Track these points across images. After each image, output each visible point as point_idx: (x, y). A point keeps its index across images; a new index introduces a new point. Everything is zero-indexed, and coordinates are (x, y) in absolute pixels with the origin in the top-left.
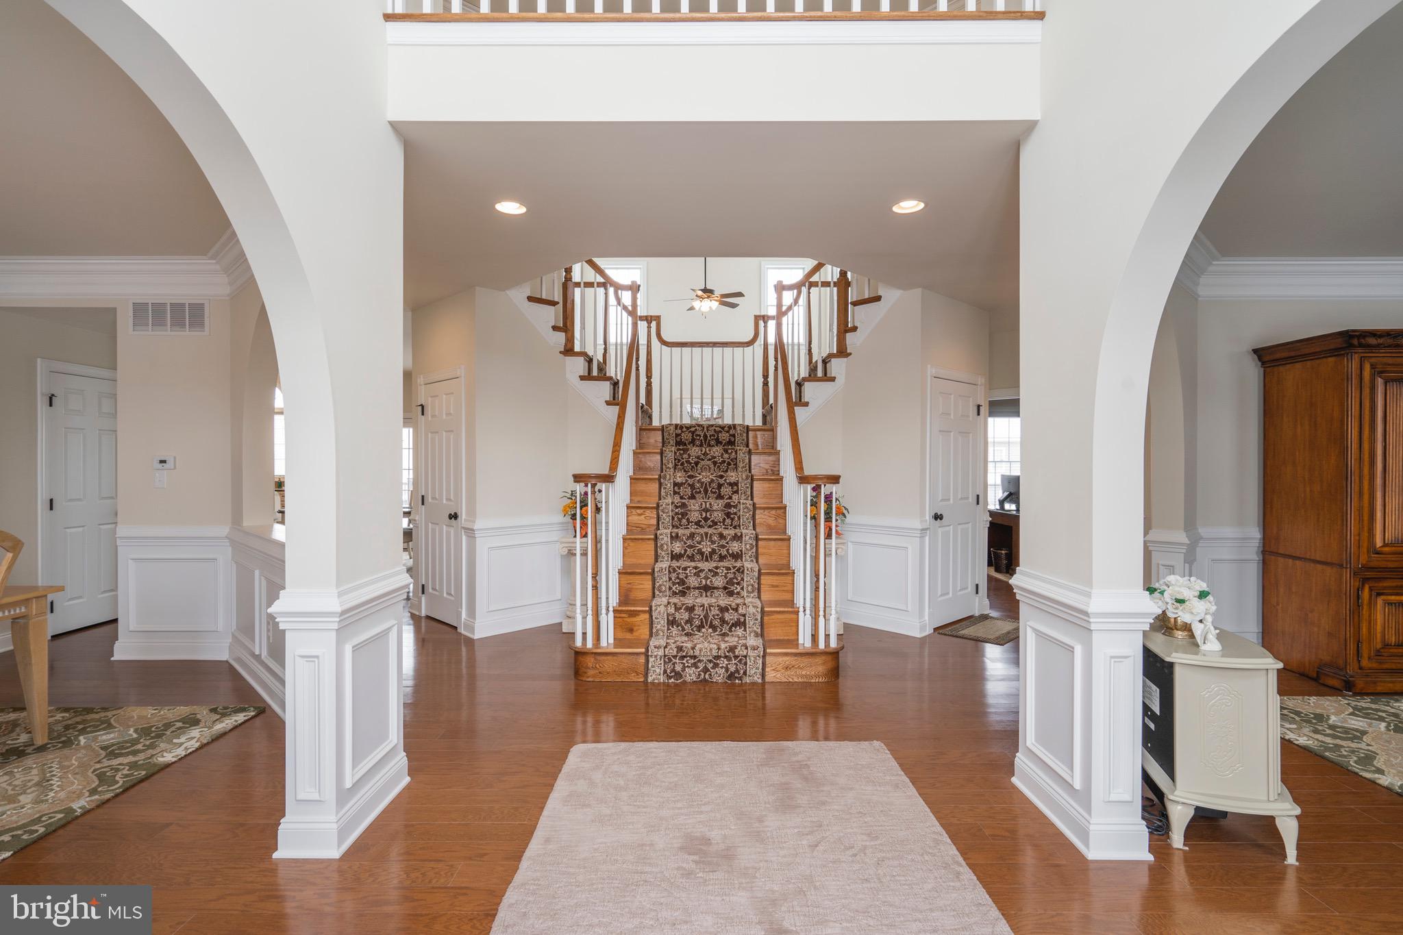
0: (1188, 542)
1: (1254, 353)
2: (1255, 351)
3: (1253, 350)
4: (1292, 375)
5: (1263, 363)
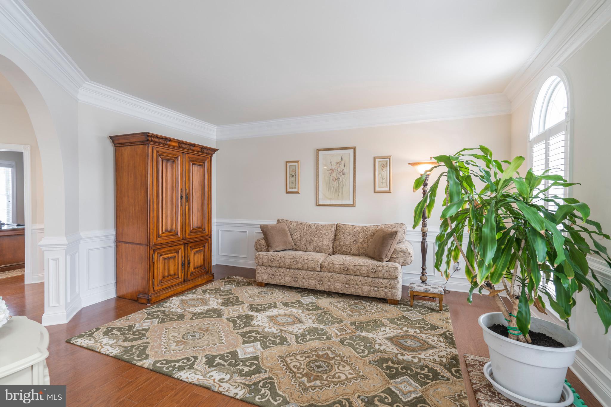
0: (67, 243)
1: (110, 138)
2: (111, 137)
3: (110, 137)
4: (127, 151)
5: (115, 144)
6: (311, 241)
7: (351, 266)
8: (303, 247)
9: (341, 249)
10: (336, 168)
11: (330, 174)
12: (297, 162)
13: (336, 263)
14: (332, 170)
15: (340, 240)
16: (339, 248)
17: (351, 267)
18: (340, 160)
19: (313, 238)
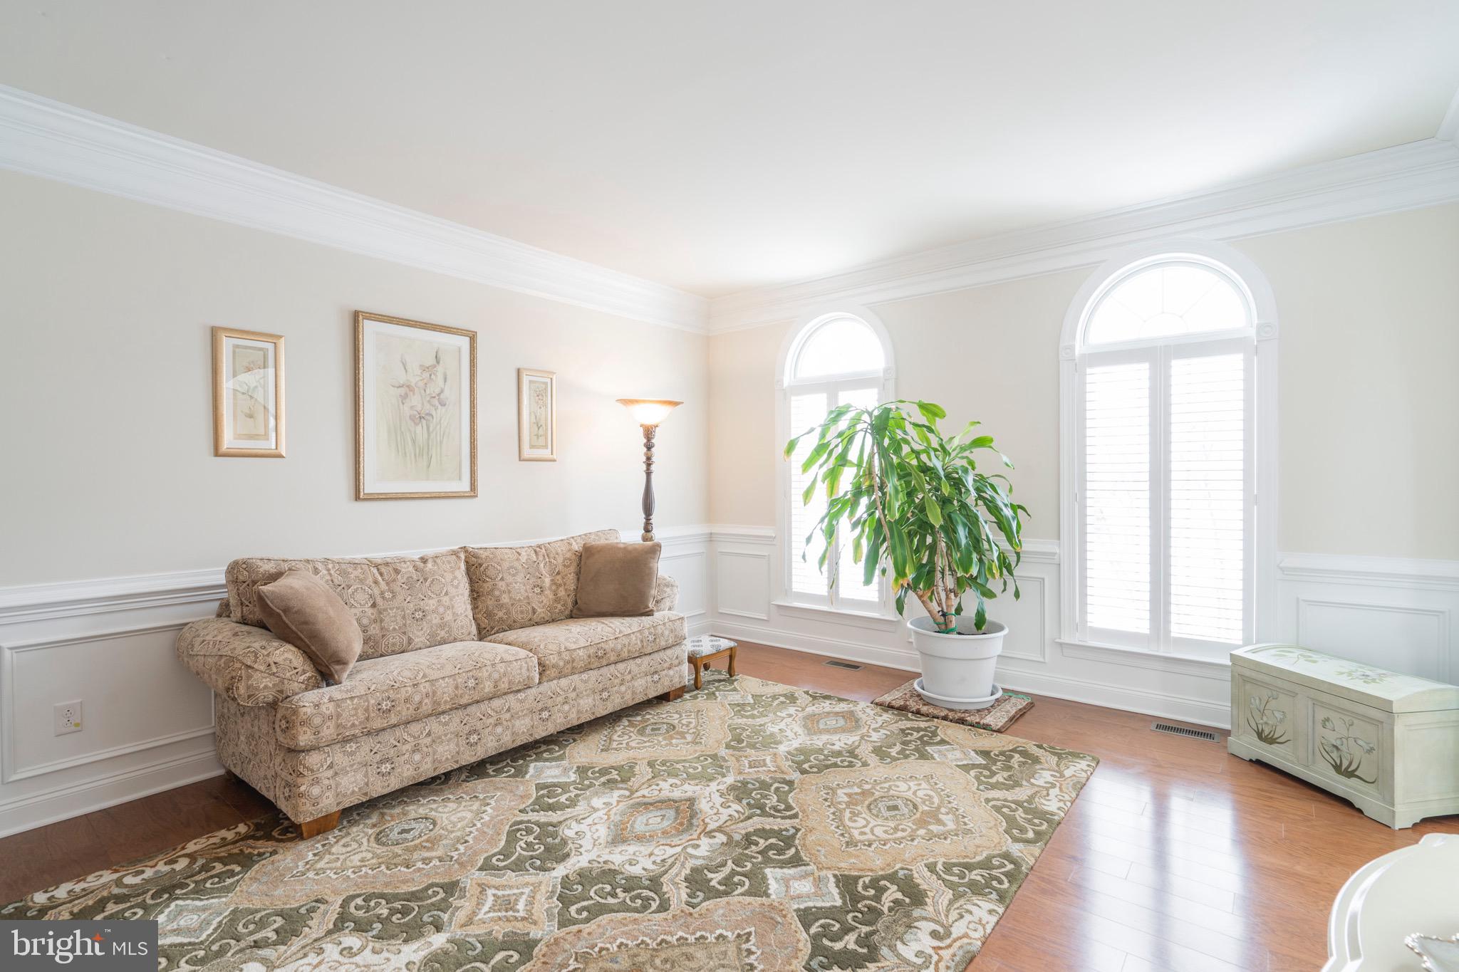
6: (418, 615)
7: (610, 642)
8: (395, 639)
9: (505, 617)
10: (421, 384)
11: (404, 398)
12: (274, 338)
13: (574, 647)
14: (408, 386)
15: (497, 593)
16: (500, 614)
17: (611, 644)
18: (432, 361)
19: (422, 603)
